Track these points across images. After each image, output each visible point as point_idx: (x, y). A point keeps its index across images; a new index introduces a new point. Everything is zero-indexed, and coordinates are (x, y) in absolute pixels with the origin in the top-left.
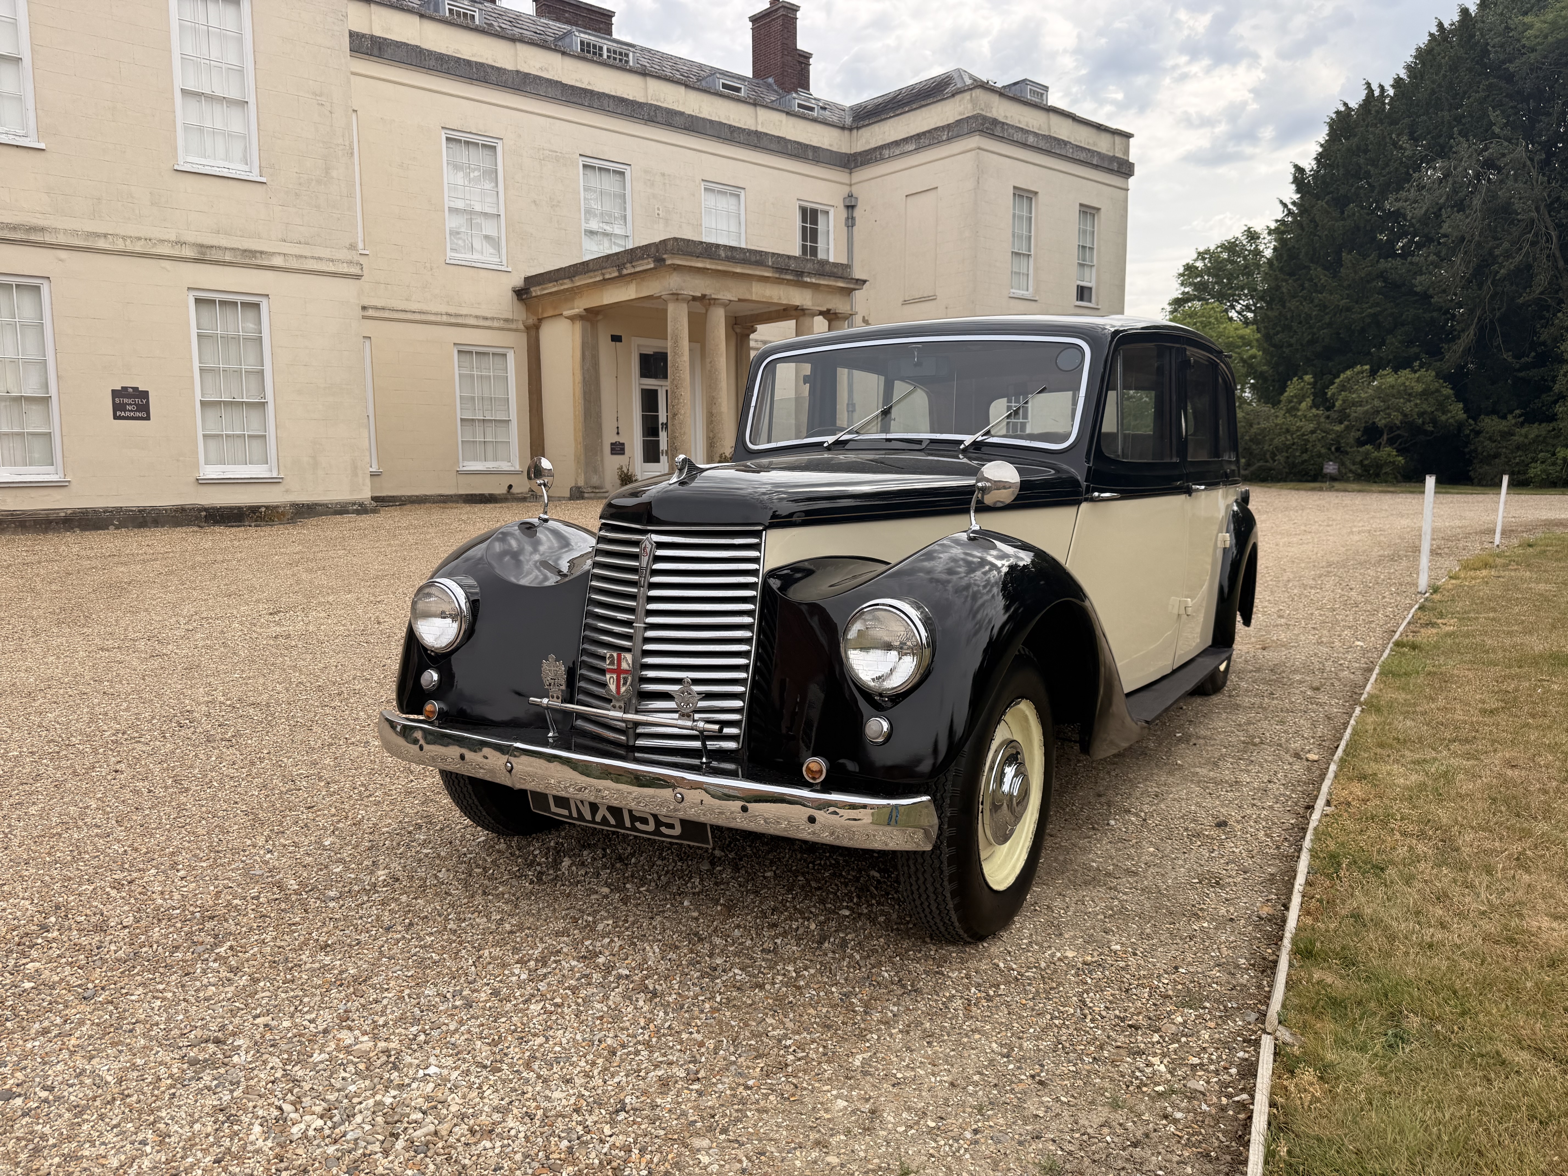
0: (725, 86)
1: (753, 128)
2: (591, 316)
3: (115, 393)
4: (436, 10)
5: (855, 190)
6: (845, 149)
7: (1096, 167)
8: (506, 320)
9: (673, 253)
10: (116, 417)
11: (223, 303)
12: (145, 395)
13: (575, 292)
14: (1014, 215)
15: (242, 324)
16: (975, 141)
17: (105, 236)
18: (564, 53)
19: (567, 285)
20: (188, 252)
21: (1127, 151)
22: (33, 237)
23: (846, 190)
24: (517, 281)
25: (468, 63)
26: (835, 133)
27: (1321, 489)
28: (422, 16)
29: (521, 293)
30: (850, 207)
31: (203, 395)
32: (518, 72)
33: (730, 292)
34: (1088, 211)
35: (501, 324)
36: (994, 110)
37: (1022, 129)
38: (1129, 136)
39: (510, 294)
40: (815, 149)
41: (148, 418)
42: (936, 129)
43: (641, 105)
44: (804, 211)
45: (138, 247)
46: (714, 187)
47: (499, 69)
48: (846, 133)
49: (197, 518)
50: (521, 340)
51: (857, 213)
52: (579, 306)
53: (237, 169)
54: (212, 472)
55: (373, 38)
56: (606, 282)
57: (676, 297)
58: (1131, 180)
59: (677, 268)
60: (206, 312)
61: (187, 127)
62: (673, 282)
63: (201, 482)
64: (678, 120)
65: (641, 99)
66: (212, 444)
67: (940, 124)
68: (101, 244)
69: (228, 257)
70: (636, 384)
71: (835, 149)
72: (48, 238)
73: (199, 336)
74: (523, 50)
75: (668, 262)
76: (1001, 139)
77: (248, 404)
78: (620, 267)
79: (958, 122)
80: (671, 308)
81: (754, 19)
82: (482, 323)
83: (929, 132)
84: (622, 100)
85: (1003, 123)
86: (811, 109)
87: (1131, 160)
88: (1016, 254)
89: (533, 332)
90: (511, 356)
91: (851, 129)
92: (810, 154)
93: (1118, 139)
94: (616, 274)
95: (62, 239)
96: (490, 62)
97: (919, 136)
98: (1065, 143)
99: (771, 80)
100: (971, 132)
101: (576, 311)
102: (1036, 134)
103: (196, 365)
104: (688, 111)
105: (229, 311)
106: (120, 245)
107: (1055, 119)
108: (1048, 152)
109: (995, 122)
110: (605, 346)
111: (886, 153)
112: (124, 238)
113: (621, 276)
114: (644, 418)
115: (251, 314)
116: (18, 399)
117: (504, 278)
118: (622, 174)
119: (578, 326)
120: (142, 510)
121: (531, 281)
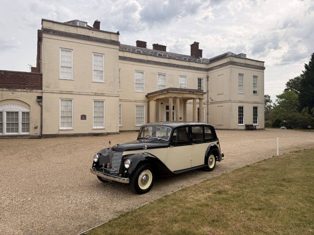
0: (184, 59)
1: (189, 65)
2: (158, 100)
3: (81, 116)
4: (135, 51)
5: (209, 75)
6: (207, 68)
7: (257, 68)
8: (144, 101)
9: (170, 90)
10: (81, 119)
11: (98, 101)
12: (86, 116)
13: (155, 96)
14: (239, 78)
15: (101, 104)
16: (230, 66)
17: (81, 92)
18: (155, 56)
19: (154, 95)
20: (93, 94)
21: (263, 65)
22: (72, 93)
23: (207, 75)
24: (146, 94)
25: (139, 59)
26: (205, 65)
27: (307, 131)
28: (132, 53)
29: (147, 96)
30: (208, 78)
31: (94, 115)
32: (147, 60)
33: (180, 96)
34: (255, 77)
35: (143, 101)
36: (234, 60)
37: (240, 63)
38: (264, 62)
39: (145, 96)
40: (201, 68)
41: (86, 119)
42: (223, 64)
43: (169, 64)
44: (198, 79)
45: (86, 94)
46: (182, 76)
47: (144, 60)
48: (207, 65)
49: (92, 135)
50: (146, 104)
51: (209, 79)
52: (156, 98)
53: (101, 81)
54: (95, 128)
55: (124, 57)
56: (160, 95)
57: (171, 97)
58: (265, 70)
59: (170, 93)
60: (95, 103)
61: (94, 75)
62: (170, 95)
63: (93, 129)
64: (175, 66)
65: (169, 63)
66: (95, 123)
67: (224, 63)
68: (81, 93)
69: (99, 95)
70: (165, 111)
71: (205, 68)
72: (73, 93)
73: (94, 107)
74: (148, 56)
75: (169, 92)
76: (236, 65)
77: (101, 117)
78: (162, 92)
79: (227, 63)
80: (170, 99)
81: (191, 45)
82: (140, 101)
83: (222, 64)
84: (165, 63)
85: (236, 62)
86: (201, 61)
87: (264, 66)
88: (239, 85)
89: (148, 102)
90: (145, 107)
91: (208, 64)
92: (200, 69)
93: (261, 63)
94: (161, 93)
95: (75, 93)
96: (143, 59)
97: (220, 65)
98: (249, 65)
99: (194, 56)
100: (229, 64)
101: (155, 99)
102: (243, 64)
103: (93, 111)
104: (177, 64)
105: (99, 103)
106: (84, 94)
107: (247, 61)
108: (246, 67)
109: (234, 62)
110: (160, 105)
111: (214, 68)
112: (84, 92)
113: (162, 94)
114: (167, 117)
115: (102, 103)
116: (68, 117)
117: (144, 94)
118: (165, 75)
119: (155, 102)
120: (84, 134)
121: (148, 94)
